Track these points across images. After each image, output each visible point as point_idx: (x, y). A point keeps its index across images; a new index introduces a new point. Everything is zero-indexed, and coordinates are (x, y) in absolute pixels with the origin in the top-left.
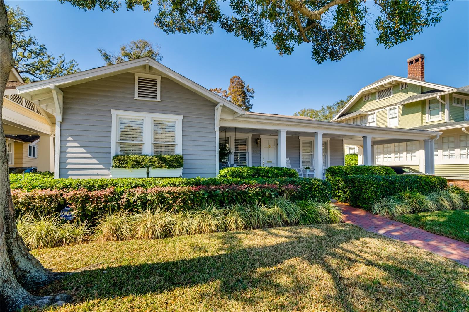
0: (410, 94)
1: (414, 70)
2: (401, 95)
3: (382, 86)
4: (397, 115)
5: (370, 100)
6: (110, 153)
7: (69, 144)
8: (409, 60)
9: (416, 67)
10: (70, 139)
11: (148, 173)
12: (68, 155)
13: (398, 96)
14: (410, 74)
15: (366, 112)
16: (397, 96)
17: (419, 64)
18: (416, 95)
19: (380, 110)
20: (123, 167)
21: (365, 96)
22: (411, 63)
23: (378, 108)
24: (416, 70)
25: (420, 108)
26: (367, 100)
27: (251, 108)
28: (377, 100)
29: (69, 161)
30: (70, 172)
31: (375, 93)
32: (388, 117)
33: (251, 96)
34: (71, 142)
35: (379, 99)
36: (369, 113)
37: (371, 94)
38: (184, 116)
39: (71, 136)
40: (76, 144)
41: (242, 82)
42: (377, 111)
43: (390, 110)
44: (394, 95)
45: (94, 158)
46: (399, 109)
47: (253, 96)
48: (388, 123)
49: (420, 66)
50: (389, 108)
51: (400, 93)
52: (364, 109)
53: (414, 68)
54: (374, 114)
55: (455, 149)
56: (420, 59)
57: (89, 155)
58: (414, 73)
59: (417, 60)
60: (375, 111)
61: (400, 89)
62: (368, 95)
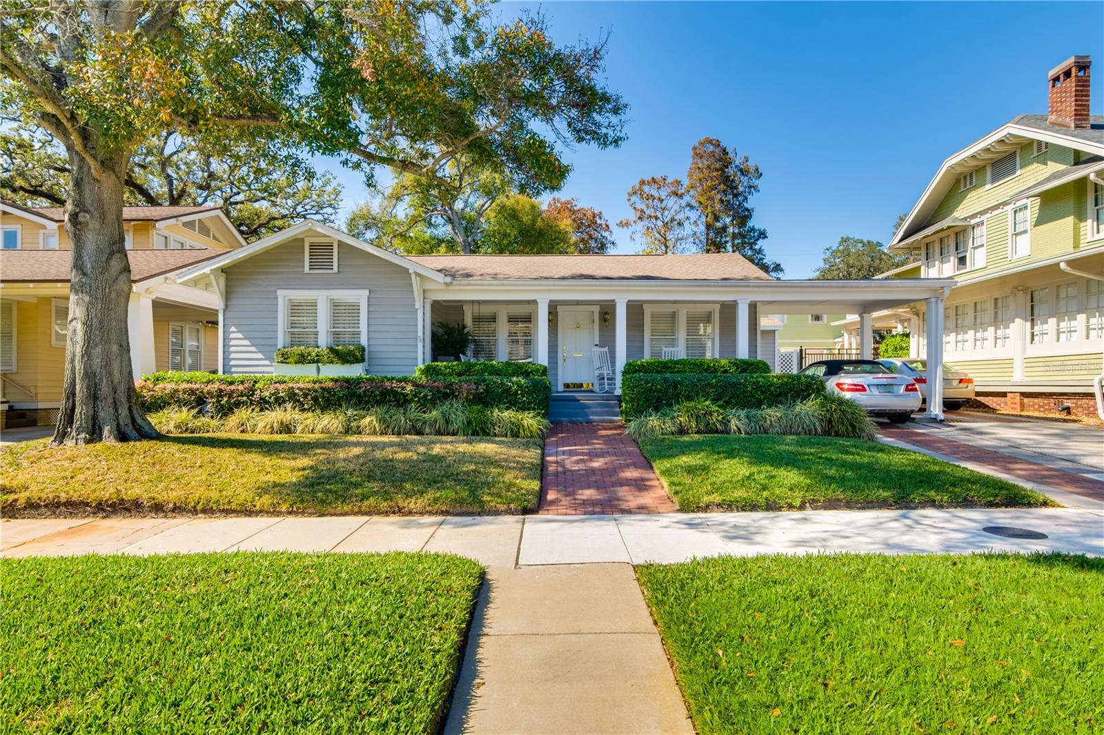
0: (1053, 167)
1: (1061, 102)
2: (1038, 169)
3: (987, 150)
4: (1028, 226)
5: (975, 187)
6: (277, 345)
7: (232, 336)
8: (1052, 73)
9: (1065, 92)
10: (233, 329)
11: (318, 370)
12: (232, 349)
13: (1031, 172)
14: (1052, 112)
15: (965, 219)
16: (1028, 174)
17: (1071, 84)
18: (1066, 169)
19: (994, 213)
20: (286, 363)
21: (965, 177)
22: (1056, 79)
23: (989, 209)
24: (1065, 101)
25: (1071, 203)
26: (968, 187)
27: (749, 217)
28: (988, 187)
29: (232, 356)
30: (234, 369)
31: (984, 167)
32: (1010, 231)
33: (750, 187)
34: (235, 334)
35: (993, 182)
36: (973, 222)
37: (976, 171)
38: (370, 291)
39: (234, 325)
40: (240, 335)
41: (725, 151)
42: (988, 215)
43: (1015, 212)
44: (1023, 171)
45: (259, 352)
46: (1033, 207)
47: (757, 186)
48: (1010, 248)
49: (1074, 89)
50: (1012, 206)
51: (1035, 165)
52: (961, 212)
53: (1061, 97)
54: (982, 223)
55: (1049, 320)
56: (1073, 70)
57: (253, 349)
58: (1061, 110)
59: (1067, 74)
60: (984, 218)
61: (1036, 154)
62: (971, 174)
